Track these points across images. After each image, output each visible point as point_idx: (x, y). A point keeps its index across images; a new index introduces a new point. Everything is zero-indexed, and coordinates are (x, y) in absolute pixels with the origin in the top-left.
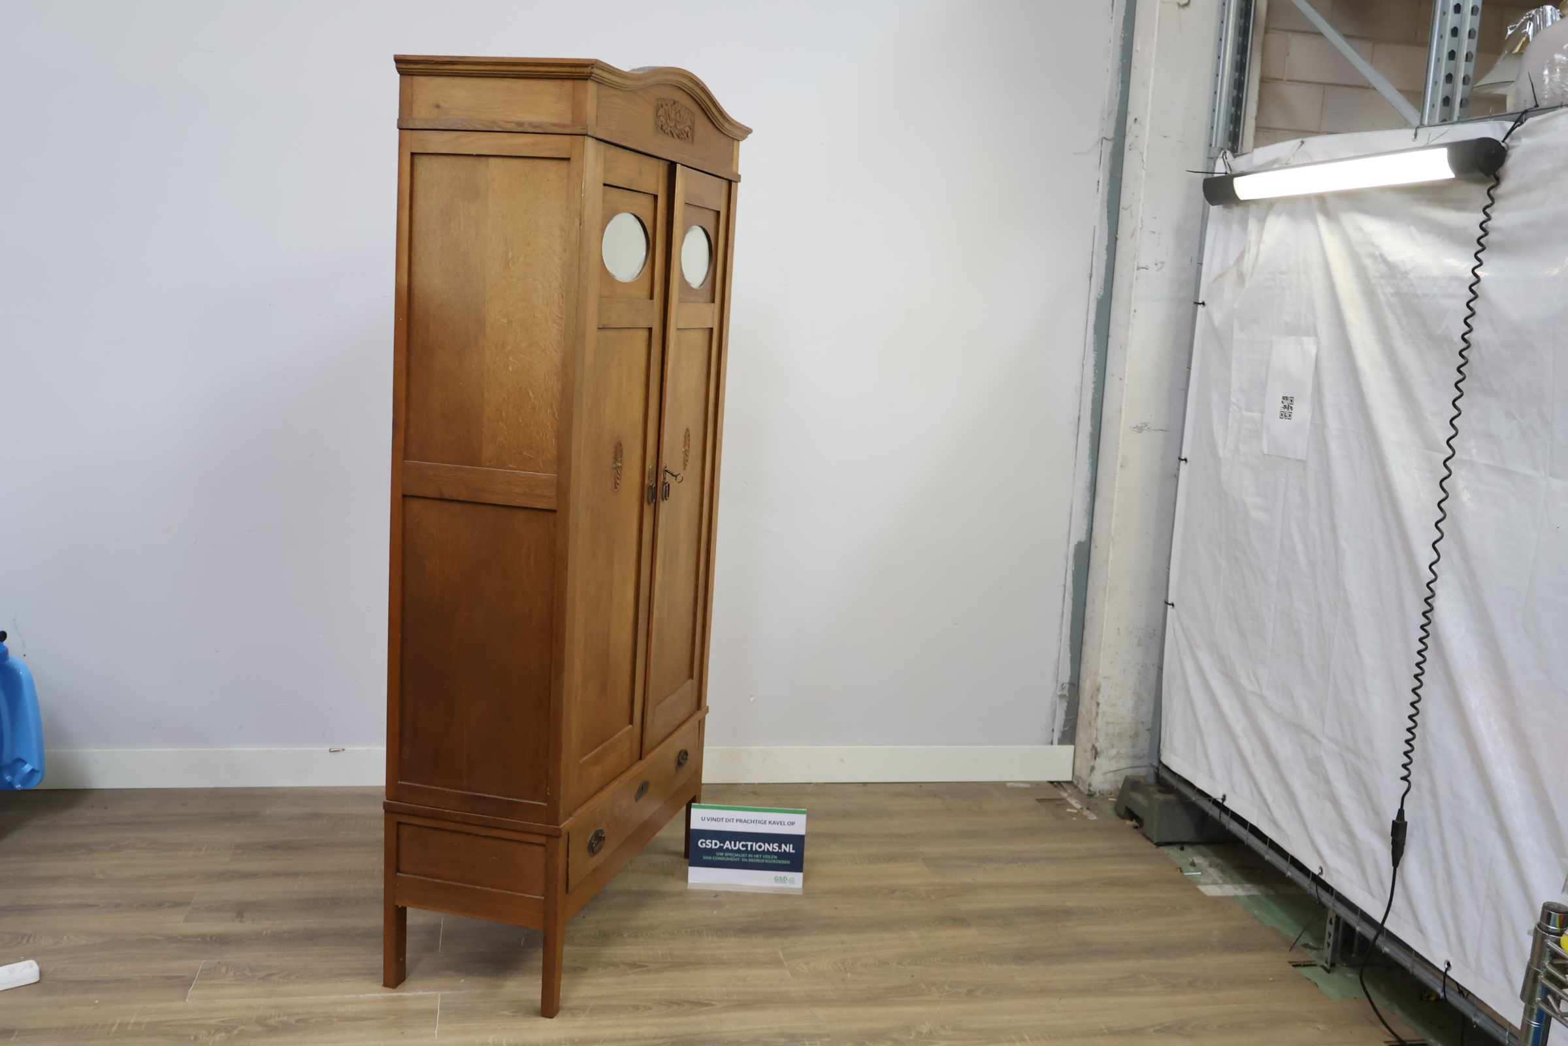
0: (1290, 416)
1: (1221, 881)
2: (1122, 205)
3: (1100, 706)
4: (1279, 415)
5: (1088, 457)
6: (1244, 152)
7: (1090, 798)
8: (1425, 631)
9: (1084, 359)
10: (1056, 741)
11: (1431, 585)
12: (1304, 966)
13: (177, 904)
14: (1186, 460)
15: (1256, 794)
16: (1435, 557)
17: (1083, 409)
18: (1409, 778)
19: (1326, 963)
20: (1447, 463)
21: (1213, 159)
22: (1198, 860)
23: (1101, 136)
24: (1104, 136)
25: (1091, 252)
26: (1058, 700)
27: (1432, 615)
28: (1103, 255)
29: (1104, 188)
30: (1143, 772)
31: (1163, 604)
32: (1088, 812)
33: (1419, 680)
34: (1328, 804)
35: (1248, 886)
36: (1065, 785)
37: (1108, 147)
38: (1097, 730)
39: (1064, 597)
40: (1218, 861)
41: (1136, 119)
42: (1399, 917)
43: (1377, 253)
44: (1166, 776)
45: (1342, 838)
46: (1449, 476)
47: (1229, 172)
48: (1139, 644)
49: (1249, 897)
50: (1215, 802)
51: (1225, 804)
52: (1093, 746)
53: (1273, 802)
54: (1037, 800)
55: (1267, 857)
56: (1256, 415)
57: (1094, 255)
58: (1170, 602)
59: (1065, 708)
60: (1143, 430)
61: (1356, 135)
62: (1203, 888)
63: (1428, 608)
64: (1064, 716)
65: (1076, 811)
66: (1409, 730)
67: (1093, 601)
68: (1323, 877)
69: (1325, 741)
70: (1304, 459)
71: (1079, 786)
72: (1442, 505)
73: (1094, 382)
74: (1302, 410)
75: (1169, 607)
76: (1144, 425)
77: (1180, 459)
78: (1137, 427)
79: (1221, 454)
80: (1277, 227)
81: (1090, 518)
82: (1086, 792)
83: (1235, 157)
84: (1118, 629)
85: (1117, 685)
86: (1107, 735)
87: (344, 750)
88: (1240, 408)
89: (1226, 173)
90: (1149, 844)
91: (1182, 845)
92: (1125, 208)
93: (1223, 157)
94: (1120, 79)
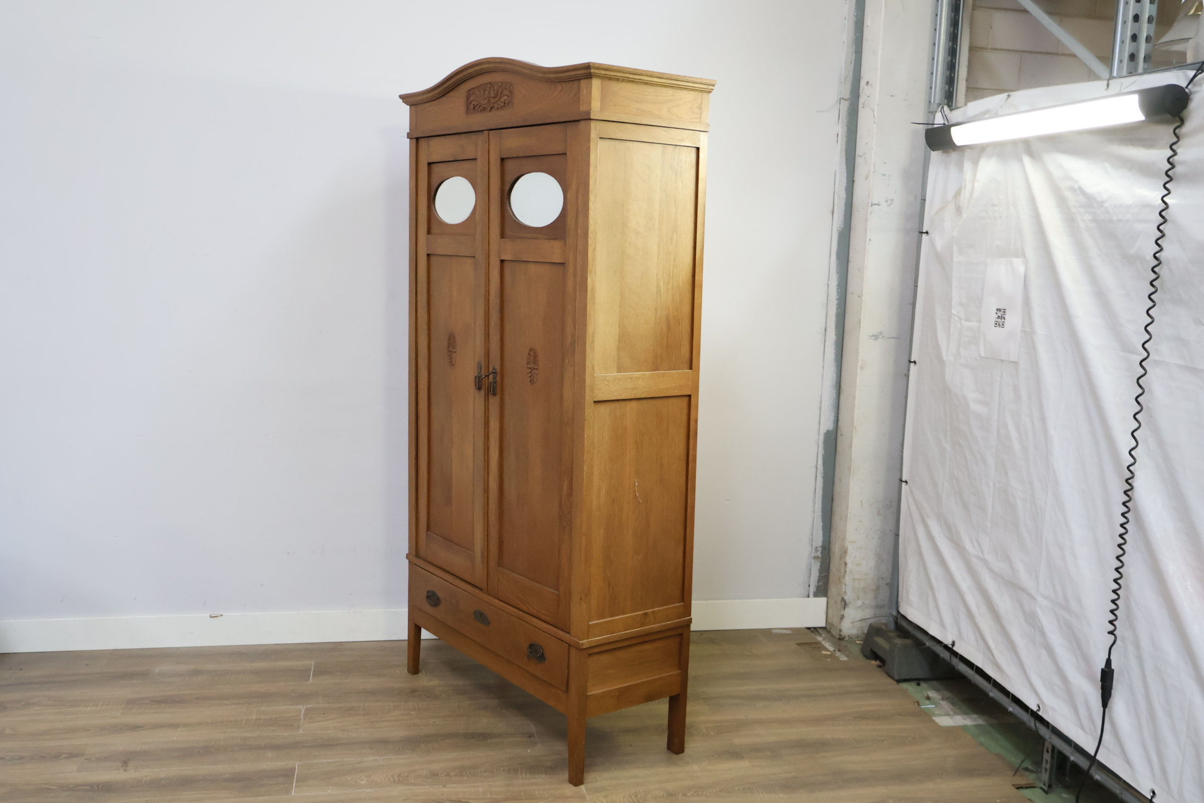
0: (1003, 324)
1: (952, 713)
2: (857, 154)
3: (848, 566)
4: (993, 324)
5: (833, 360)
6: (959, 106)
7: (840, 640)
8: (1127, 507)
9: (829, 280)
10: (811, 594)
11: (1131, 468)
12: (1026, 788)
13: (72, 756)
14: (915, 362)
15: (981, 642)
16: (1134, 444)
17: (828, 322)
18: (1115, 633)
19: (1044, 785)
20: (1143, 363)
21: (933, 113)
22: (932, 694)
23: (839, 97)
24: (842, 97)
25: (833, 192)
26: (813, 561)
27: (1132, 494)
28: (843, 195)
29: (842, 139)
30: (886, 620)
31: (898, 481)
32: (840, 653)
33: (1122, 549)
34: (1044, 652)
35: (975, 716)
36: (820, 631)
37: (845, 105)
38: (845, 585)
39: (816, 476)
40: (948, 694)
41: (868, 82)
42: (1108, 750)
43: (1076, 187)
44: (904, 624)
45: (1056, 680)
46: (1145, 374)
47: (946, 123)
48: (879, 514)
49: (976, 726)
50: (946, 647)
51: (955, 648)
52: (843, 598)
53: (995, 649)
54: (797, 644)
55: (991, 694)
56: (974, 324)
57: (835, 194)
58: (904, 480)
59: (819, 567)
60: (878, 338)
61: (1056, 88)
62: (937, 719)
63: (1129, 487)
64: (818, 574)
65: (829, 653)
66: (1114, 591)
67: (840, 480)
68: (1040, 713)
69: (1039, 598)
70: (1016, 361)
71: (832, 631)
72: (1139, 399)
73: (837, 299)
74: (1013, 320)
75: (904, 484)
76: (879, 334)
77: (910, 362)
78: (873, 335)
79: (945, 358)
80: (988, 168)
81: (836, 411)
82: (837, 636)
83: (951, 110)
84: (861, 502)
85: (861, 548)
86: (853, 589)
87: (222, 615)
88: (960, 319)
89: (944, 124)
90: (890, 681)
91: (918, 681)
92: (860, 155)
93: (941, 111)
94: (854, 50)
